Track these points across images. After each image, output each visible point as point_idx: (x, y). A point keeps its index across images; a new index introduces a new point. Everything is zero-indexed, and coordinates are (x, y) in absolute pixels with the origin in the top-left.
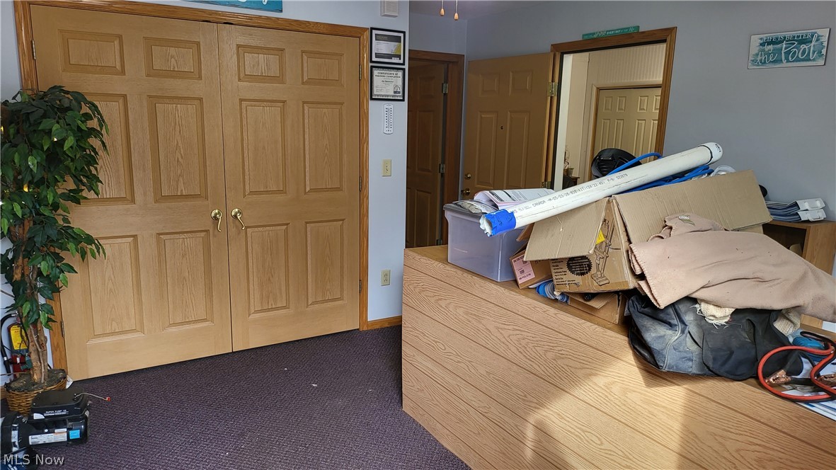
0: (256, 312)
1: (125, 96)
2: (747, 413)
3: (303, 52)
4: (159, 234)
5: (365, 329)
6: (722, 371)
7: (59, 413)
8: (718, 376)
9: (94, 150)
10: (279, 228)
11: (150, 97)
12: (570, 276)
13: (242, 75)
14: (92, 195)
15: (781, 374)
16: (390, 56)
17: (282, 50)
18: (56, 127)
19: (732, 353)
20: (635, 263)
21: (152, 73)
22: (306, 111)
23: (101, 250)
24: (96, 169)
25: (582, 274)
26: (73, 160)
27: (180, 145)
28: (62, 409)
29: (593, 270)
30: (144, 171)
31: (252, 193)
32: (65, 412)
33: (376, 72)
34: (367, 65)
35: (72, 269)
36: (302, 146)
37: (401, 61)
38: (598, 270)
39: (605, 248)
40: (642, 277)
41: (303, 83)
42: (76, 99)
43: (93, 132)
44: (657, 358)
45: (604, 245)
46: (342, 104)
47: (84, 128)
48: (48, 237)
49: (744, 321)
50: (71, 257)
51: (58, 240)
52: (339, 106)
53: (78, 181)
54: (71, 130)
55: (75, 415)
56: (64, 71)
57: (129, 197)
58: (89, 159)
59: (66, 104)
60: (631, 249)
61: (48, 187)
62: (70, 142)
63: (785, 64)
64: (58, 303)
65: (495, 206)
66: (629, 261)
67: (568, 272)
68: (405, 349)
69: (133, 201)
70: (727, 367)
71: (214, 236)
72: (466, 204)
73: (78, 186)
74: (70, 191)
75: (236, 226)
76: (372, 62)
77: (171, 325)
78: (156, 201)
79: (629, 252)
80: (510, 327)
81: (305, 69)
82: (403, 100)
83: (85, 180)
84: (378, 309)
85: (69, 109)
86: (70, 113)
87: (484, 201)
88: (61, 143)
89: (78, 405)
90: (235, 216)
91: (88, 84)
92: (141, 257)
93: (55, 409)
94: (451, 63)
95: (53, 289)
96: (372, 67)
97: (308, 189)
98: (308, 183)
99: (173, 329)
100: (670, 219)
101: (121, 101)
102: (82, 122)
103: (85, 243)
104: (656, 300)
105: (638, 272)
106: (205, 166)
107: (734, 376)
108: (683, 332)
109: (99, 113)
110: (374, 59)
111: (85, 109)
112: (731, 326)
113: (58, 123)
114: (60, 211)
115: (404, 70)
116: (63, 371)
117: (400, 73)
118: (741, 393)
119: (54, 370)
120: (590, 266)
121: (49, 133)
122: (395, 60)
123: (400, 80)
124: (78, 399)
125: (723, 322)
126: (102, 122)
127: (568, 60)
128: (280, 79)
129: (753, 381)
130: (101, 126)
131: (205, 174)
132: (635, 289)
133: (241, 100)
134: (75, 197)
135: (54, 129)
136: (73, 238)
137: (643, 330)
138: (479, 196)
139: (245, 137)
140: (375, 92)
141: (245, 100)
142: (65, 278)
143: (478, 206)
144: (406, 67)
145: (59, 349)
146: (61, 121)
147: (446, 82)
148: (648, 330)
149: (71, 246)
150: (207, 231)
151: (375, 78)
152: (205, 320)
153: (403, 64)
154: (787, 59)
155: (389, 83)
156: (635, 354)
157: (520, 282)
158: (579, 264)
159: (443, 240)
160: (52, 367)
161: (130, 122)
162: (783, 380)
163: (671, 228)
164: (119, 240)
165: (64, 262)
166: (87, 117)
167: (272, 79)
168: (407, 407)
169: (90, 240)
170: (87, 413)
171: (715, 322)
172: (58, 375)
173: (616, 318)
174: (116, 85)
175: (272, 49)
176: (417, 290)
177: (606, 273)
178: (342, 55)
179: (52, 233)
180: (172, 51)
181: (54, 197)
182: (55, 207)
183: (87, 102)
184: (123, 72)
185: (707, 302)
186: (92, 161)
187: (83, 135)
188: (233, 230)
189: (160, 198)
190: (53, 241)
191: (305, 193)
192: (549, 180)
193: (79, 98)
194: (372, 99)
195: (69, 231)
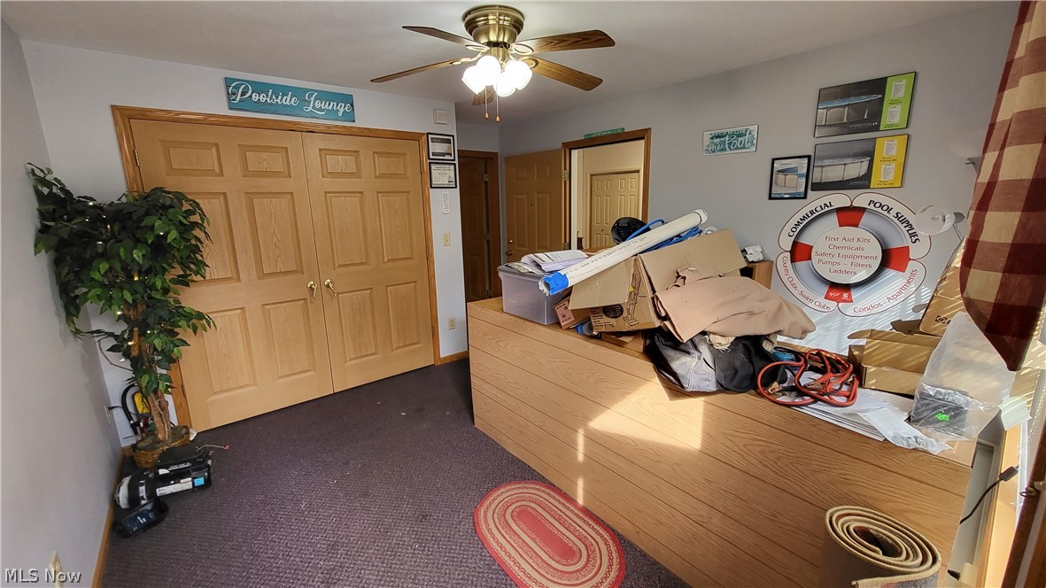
0: (351, 359)
1: (225, 194)
2: (751, 417)
3: (374, 153)
4: (264, 305)
5: (439, 364)
6: (730, 387)
7: (183, 466)
8: (728, 390)
9: (199, 240)
10: (364, 292)
11: (247, 193)
12: (605, 319)
13: (325, 173)
14: (199, 278)
15: (775, 385)
16: (444, 154)
17: (358, 152)
18: (158, 223)
19: (737, 371)
20: (661, 308)
21: (247, 173)
22: (380, 199)
23: (211, 323)
24: (202, 256)
25: (617, 317)
26: (179, 250)
27: (276, 230)
28: (185, 462)
29: (625, 314)
30: (246, 254)
31: (340, 266)
32: (188, 465)
33: (433, 167)
34: (426, 162)
35: (185, 343)
36: (379, 227)
37: (452, 158)
38: (629, 314)
39: (634, 295)
40: (667, 318)
41: (376, 177)
42: (177, 198)
43: (195, 224)
44: (682, 381)
45: (633, 294)
46: (409, 192)
47: (186, 222)
48: (160, 317)
49: (741, 345)
50: (184, 333)
51: (169, 319)
52: (406, 194)
53: (184, 266)
54: (174, 225)
55: (198, 466)
56: (167, 175)
57: (235, 277)
58: (194, 248)
59: (168, 202)
60: (657, 297)
61: (156, 275)
62: (173, 235)
63: (728, 151)
64: (178, 370)
65: (538, 266)
66: (655, 306)
67: (604, 316)
68: (475, 381)
69: (239, 279)
70: (734, 383)
71: (311, 303)
72: (515, 265)
73: (185, 271)
74: (179, 276)
75: (330, 294)
76: (430, 159)
77: (280, 377)
78: (259, 278)
79: (655, 300)
80: (558, 360)
81: (377, 166)
82: (456, 187)
83: (192, 266)
84: (448, 348)
85: (171, 206)
86: (171, 210)
87: (528, 262)
88: (165, 237)
89: (200, 457)
90: (328, 286)
91: (188, 185)
92: (249, 325)
93: (178, 464)
94: (489, 159)
95: (171, 360)
96: (430, 163)
97: (386, 260)
98: (385, 255)
99: (283, 380)
100: (681, 271)
101: (222, 198)
102: (185, 218)
103: (197, 320)
104: (680, 337)
105: (663, 314)
106: (299, 247)
107: (740, 389)
108: (699, 358)
109: (200, 209)
110: (431, 157)
111: (186, 206)
112: (732, 349)
113: (160, 219)
114: (171, 294)
115: (455, 164)
116: (186, 427)
117: (452, 167)
118: (745, 400)
119: (178, 427)
120: (622, 311)
121: (152, 228)
122: (447, 157)
123: (453, 172)
124: (200, 451)
125: (726, 347)
126: (203, 215)
127: (575, 153)
128: (357, 175)
129: (753, 391)
130: (202, 220)
131: (300, 253)
132: (660, 327)
133: (326, 193)
134: (184, 281)
135: (156, 224)
136: (184, 316)
137: (669, 359)
138: (525, 259)
139: (331, 222)
140: (434, 182)
141: (329, 193)
142: (179, 351)
143: (525, 267)
144: (456, 162)
145: (182, 408)
146: (164, 217)
147: (486, 173)
148: (673, 359)
149: (183, 323)
150: (305, 299)
151: (433, 171)
152: (308, 371)
153: (454, 160)
154: (729, 147)
155: (445, 175)
156: (659, 377)
157: (563, 324)
158: (613, 311)
159: (498, 293)
160: (176, 424)
161: (231, 215)
162: (777, 390)
163: (684, 278)
164: (229, 313)
165: (178, 337)
166: (189, 213)
167: (351, 175)
168: (478, 423)
169: (200, 316)
170: (209, 462)
171: (720, 348)
172: (180, 431)
173: (641, 348)
174: (218, 185)
175: (350, 151)
176: (480, 334)
177: (635, 316)
178: (406, 154)
179: (164, 313)
180: (264, 155)
181: (163, 283)
182: (166, 291)
183: (187, 200)
184: (222, 174)
185: (714, 334)
186: (196, 250)
187: (186, 229)
188: (327, 297)
189: (262, 275)
190: (165, 320)
191: (384, 263)
192: (568, 241)
193: (180, 197)
194: (431, 187)
195: (180, 310)
